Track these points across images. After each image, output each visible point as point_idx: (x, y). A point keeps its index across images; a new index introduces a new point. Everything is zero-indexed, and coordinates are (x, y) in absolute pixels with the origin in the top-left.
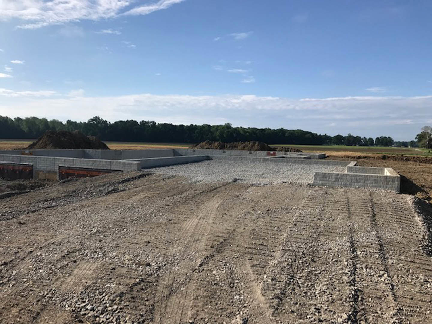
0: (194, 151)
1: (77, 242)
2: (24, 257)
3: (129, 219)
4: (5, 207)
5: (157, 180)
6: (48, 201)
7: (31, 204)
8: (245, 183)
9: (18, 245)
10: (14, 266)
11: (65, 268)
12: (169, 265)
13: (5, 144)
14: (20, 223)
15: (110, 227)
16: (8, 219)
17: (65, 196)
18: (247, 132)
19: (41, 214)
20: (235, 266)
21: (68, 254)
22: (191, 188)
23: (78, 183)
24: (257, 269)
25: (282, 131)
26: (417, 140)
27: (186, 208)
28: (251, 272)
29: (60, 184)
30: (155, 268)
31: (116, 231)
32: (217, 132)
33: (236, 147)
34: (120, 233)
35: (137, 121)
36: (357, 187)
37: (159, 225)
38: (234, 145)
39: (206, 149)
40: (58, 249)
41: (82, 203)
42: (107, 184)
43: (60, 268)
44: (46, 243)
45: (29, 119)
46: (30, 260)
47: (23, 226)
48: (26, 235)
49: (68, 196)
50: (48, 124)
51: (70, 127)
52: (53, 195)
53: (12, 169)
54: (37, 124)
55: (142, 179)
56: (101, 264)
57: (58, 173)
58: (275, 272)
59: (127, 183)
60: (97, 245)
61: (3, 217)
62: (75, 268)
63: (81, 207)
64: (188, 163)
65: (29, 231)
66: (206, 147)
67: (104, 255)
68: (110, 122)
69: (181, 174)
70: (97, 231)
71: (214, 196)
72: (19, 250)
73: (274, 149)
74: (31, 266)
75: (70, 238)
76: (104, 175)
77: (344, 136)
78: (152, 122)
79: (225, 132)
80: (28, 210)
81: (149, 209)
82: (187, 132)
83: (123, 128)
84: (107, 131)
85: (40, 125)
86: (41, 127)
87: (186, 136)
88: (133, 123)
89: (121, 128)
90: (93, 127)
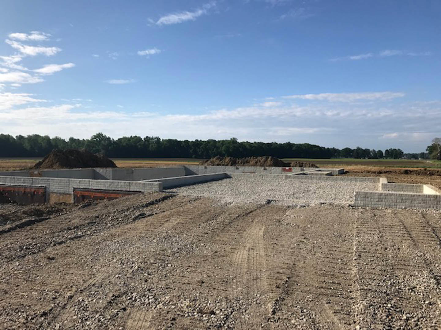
0: (206, 168)
1: (120, 283)
2: (65, 304)
3: (170, 251)
4: (27, 237)
5: (182, 202)
6: (71, 229)
7: (54, 233)
8: (280, 204)
9: (54, 288)
10: (56, 317)
11: (115, 318)
12: (236, 312)
13: (8, 162)
14: (49, 258)
15: (152, 261)
16: (34, 253)
17: (88, 224)
18: (254, 146)
19: (69, 246)
20: (314, 313)
21: (114, 299)
22: (224, 212)
23: (99, 208)
24: (342, 316)
25: (289, 145)
26: (428, 152)
27: (227, 236)
28: (336, 319)
29: (79, 209)
30: (222, 317)
31: (159, 267)
32: (223, 147)
33: (248, 162)
34: (165, 270)
35: (141, 137)
36: (403, 207)
37: (205, 258)
38: (246, 160)
39: (218, 165)
40: (101, 293)
41: (110, 232)
42: (131, 208)
43: (110, 319)
44: (86, 285)
45: (31, 136)
46: (72, 309)
47: (53, 261)
48: (60, 274)
49: (92, 223)
50: (50, 142)
51: (73, 145)
52: (76, 222)
53: (23, 192)
54: (39, 142)
55: (166, 201)
56: (157, 312)
57: (73, 195)
58: (367, 321)
59: (151, 206)
60: (143, 286)
61: (28, 251)
62: (128, 319)
63: (111, 236)
64: (208, 182)
65: (61, 269)
66: (216, 163)
67: (156, 299)
68: (113, 139)
69: (206, 195)
70: (139, 268)
71: (253, 221)
72: (57, 294)
73: (288, 165)
74: (75, 317)
75: (110, 278)
76: (124, 198)
77: (352, 149)
78: (156, 138)
79: (231, 146)
80: (54, 241)
81: (187, 238)
82: (192, 147)
83: (127, 144)
84: (110, 148)
85: (42, 143)
86: (43, 144)
87: (191, 151)
88: (137, 139)
89: (124, 144)
90: (96, 144)
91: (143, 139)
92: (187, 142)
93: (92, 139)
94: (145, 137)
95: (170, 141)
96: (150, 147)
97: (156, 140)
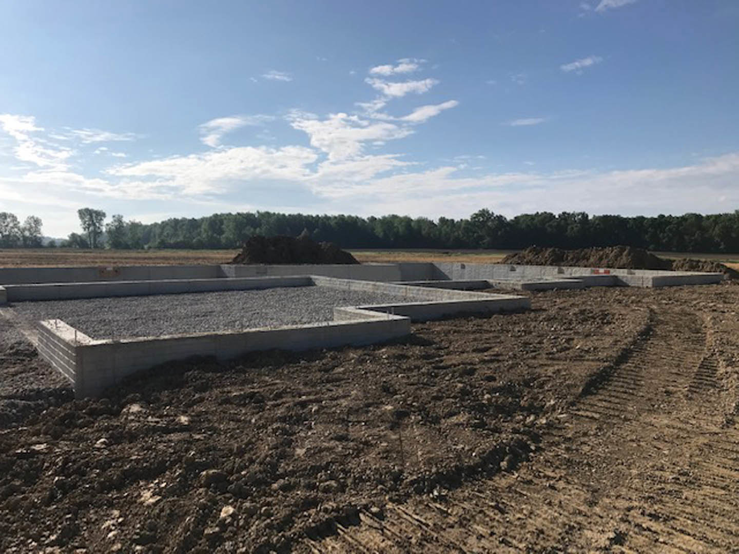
32: (716, 229)
35: (554, 214)
51: (443, 229)
54: (396, 224)
73: (668, 265)
78: (580, 214)
79: (735, 227)
82: (650, 229)
83: (528, 226)
84: (499, 233)
85: (400, 226)
86: (401, 230)
87: (646, 236)
88: (545, 217)
89: (524, 226)
90: (478, 226)
91: (557, 217)
92: (641, 219)
93: (473, 218)
94: (561, 213)
95: (606, 218)
96: (569, 231)
97: (580, 217)
